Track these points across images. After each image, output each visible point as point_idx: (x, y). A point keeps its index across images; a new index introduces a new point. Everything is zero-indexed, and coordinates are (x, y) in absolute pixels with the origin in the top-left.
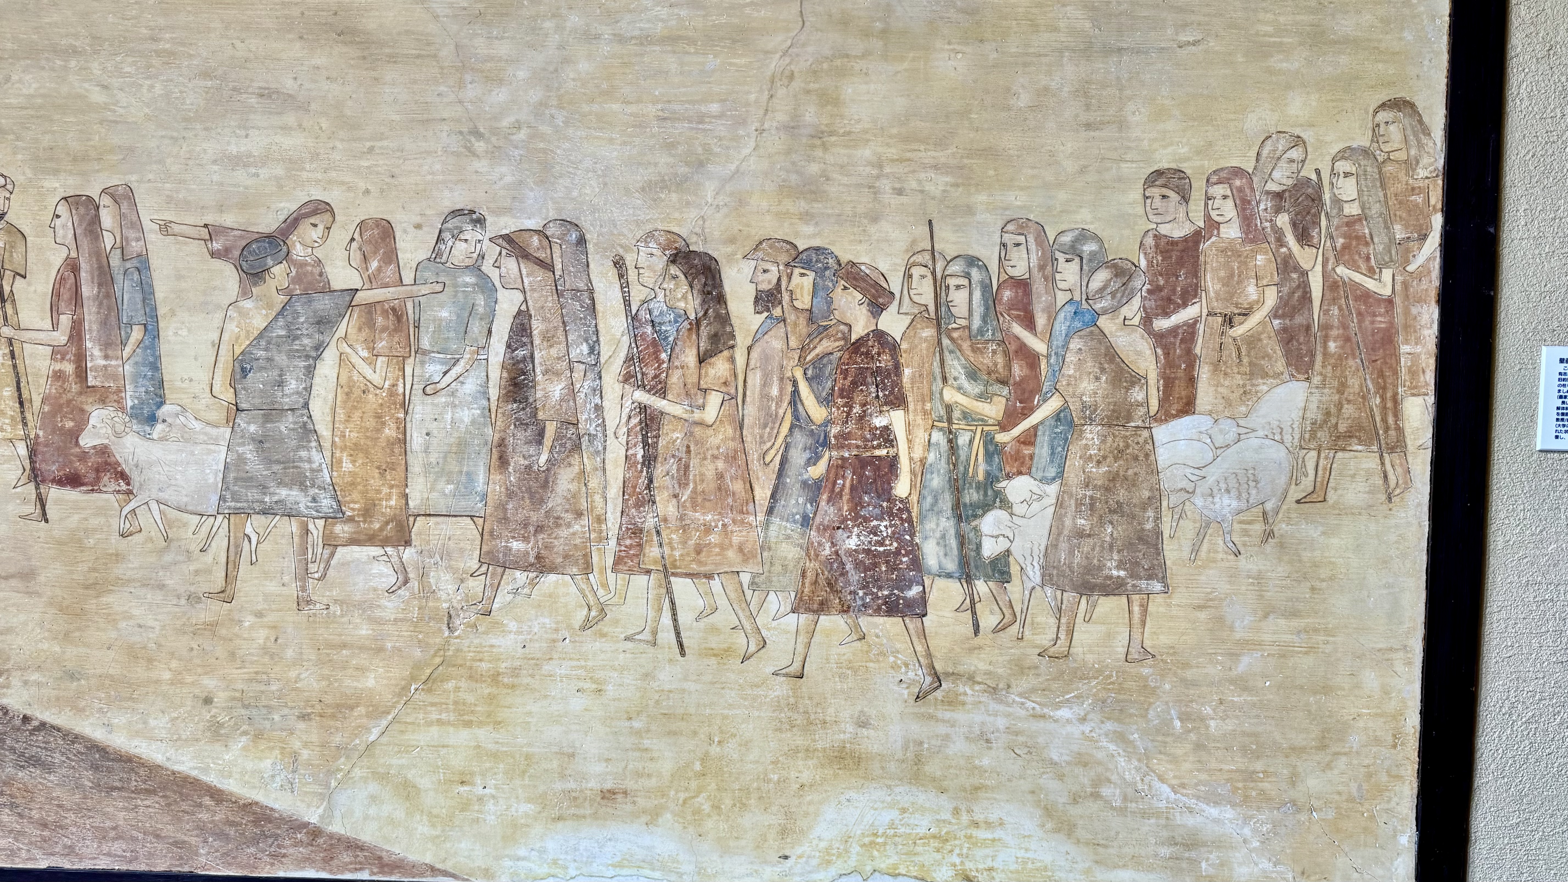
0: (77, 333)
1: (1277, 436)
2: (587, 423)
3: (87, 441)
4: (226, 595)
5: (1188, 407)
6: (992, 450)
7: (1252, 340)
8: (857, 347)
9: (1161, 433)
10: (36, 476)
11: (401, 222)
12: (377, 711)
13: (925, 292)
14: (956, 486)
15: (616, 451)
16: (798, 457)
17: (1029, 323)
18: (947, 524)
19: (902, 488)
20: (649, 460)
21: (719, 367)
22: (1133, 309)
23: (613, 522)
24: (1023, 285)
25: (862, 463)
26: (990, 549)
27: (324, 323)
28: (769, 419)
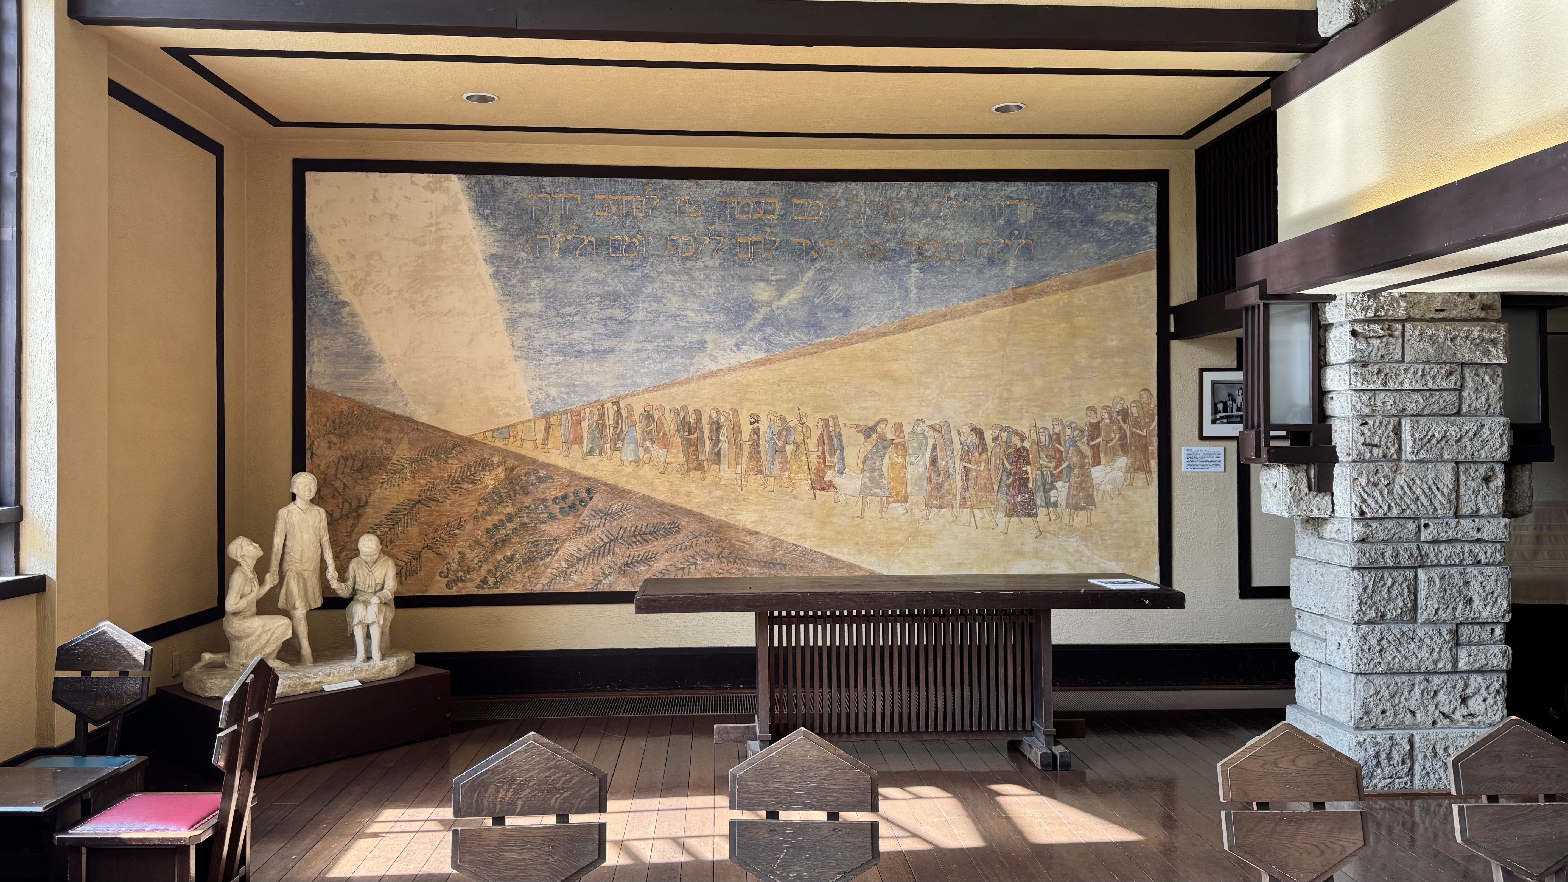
0: (823, 452)
1: (1120, 469)
2: (951, 471)
3: (826, 479)
4: (862, 517)
5: (1099, 463)
6: (1052, 475)
7: (1113, 447)
8: (1018, 450)
9: (1093, 470)
10: (813, 488)
11: (904, 423)
12: (901, 545)
13: (1034, 437)
14: (1044, 485)
15: (959, 478)
16: (1004, 478)
17: (1060, 444)
18: (1042, 494)
19: (1030, 485)
20: (967, 480)
21: (984, 456)
22: (1085, 440)
23: (958, 496)
24: (1058, 434)
25: (1020, 479)
26: (1052, 500)
27: (885, 448)
28: (997, 469)
